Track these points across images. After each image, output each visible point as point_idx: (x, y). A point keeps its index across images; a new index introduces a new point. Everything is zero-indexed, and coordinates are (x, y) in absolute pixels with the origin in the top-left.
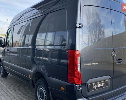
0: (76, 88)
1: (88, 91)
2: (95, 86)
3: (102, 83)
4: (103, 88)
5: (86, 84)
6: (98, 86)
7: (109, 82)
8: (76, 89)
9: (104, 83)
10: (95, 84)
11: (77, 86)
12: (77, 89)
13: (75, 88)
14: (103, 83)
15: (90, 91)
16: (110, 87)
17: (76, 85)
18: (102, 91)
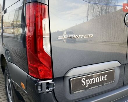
0: (39, 87)
1: (70, 93)
2: (86, 82)
3: (102, 75)
4: (103, 85)
5: (63, 78)
6: (93, 81)
7: (118, 73)
8: (40, 89)
9: (106, 76)
10: (86, 78)
11: (41, 84)
12: (42, 90)
13: (37, 88)
14: (104, 74)
15: (75, 92)
16: (119, 82)
17: (40, 82)
18: (100, 91)
